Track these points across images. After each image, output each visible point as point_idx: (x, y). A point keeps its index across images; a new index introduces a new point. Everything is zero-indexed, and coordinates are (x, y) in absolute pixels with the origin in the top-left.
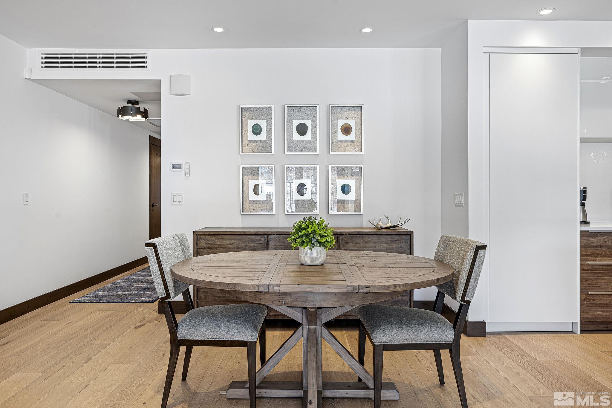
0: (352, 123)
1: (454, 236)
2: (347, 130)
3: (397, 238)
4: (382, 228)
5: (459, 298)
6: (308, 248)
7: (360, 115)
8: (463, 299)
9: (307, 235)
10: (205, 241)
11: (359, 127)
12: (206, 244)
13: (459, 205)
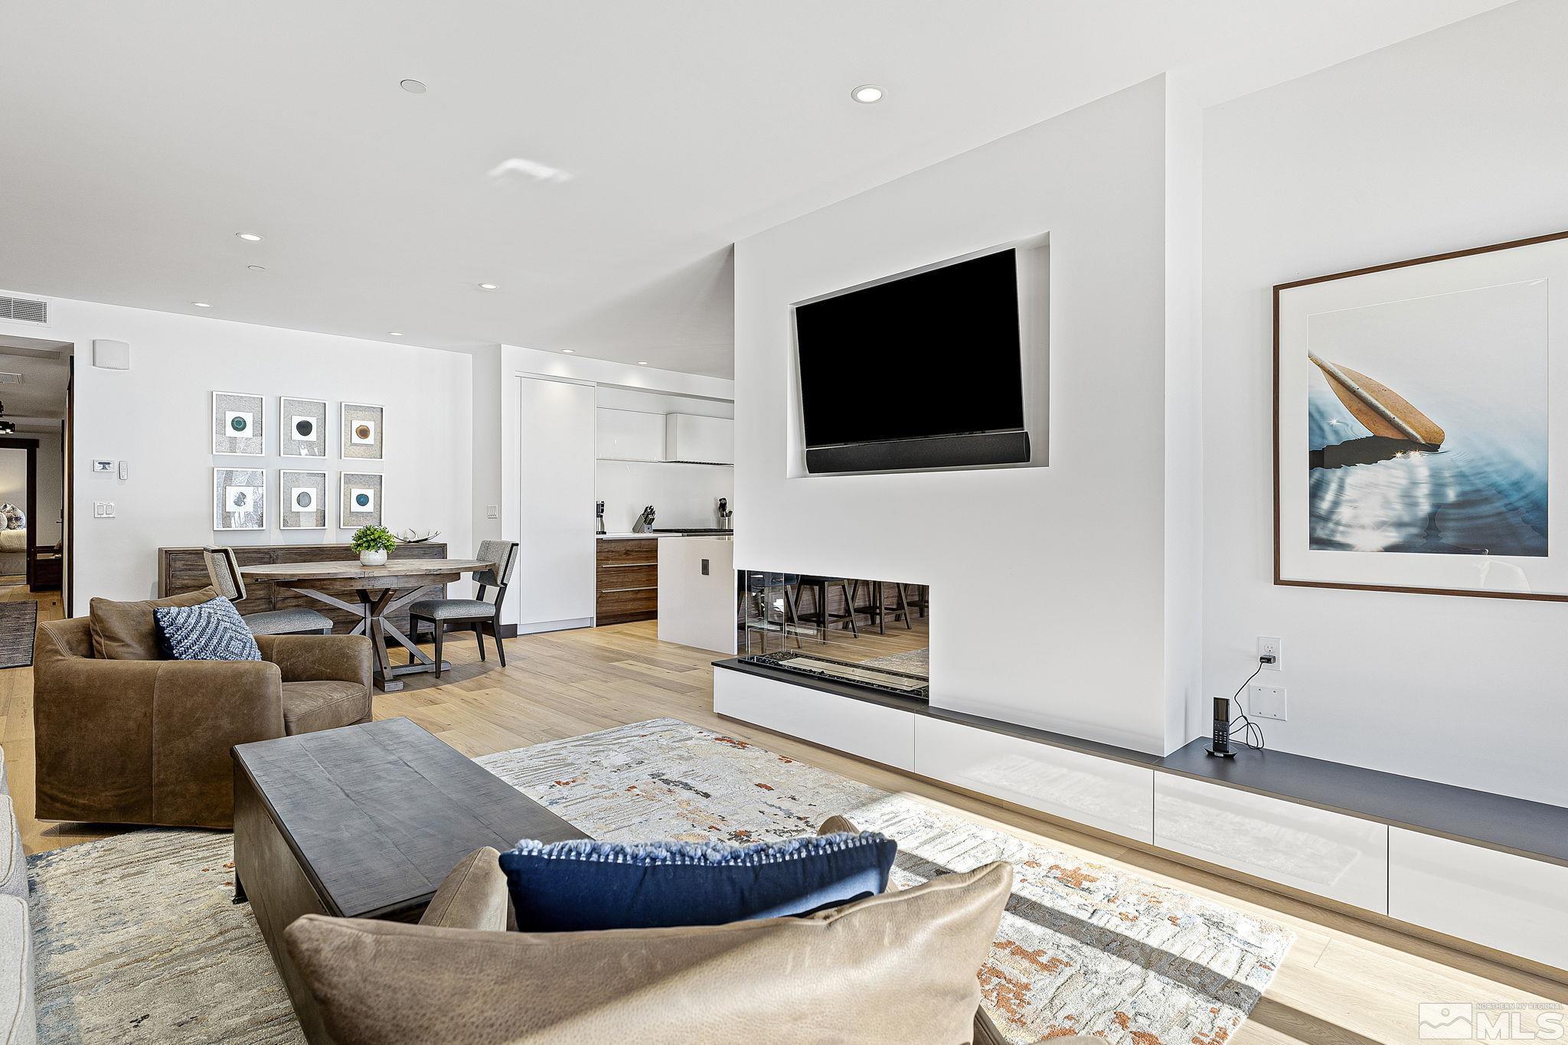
0: (371, 425)
1: (493, 539)
2: (363, 433)
3: (428, 551)
4: (410, 542)
5: (499, 582)
6: (373, 551)
7: (380, 417)
8: (502, 583)
9: (374, 540)
10: (183, 562)
11: (379, 430)
12: (184, 565)
13: (492, 517)
